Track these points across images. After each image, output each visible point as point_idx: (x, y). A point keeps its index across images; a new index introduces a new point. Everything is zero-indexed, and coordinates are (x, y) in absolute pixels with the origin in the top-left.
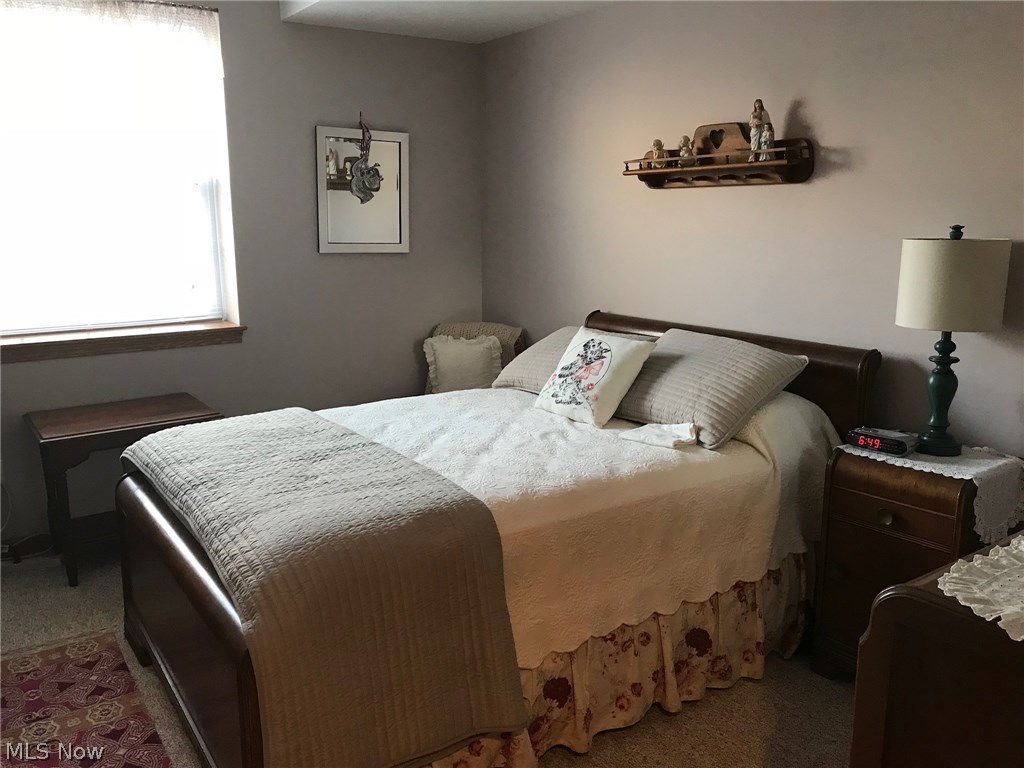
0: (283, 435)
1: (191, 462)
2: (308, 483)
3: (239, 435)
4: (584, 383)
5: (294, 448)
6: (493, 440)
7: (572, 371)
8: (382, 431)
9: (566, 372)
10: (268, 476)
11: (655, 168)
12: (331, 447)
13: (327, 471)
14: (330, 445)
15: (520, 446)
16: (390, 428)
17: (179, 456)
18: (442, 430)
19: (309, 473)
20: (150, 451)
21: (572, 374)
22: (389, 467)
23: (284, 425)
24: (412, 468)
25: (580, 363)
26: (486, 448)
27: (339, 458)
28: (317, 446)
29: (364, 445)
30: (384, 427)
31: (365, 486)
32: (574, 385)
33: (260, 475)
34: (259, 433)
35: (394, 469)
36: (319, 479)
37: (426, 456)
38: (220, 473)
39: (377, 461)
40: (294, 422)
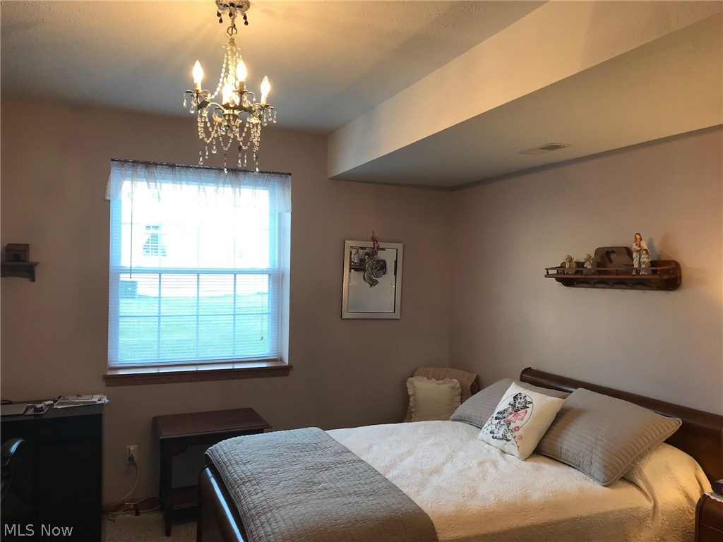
0: (304, 448)
1: (244, 464)
2: (315, 488)
3: (277, 446)
4: (513, 425)
5: (309, 459)
6: (444, 464)
7: (504, 415)
8: (369, 450)
9: (500, 416)
10: (290, 479)
11: (568, 274)
12: (332, 461)
13: (327, 479)
14: (332, 459)
15: (462, 471)
16: (374, 448)
17: (238, 458)
18: (410, 452)
19: (315, 480)
20: (221, 453)
21: (504, 418)
22: (368, 481)
23: (306, 441)
24: (383, 483)
25: (510, 410)
26: (437, 471)
27: (337, 470)
28: (324, 459)
29: (354, 461)
30: (370, 447)
31: (350, 494)
32: (505, 427)
33: (285, 479)
34: (289, 446)
35: (372, 482)
36: (321, 486)
37: (395, 473)
38: (261, 475)
39: (361, 475)
40: (312, 438)
